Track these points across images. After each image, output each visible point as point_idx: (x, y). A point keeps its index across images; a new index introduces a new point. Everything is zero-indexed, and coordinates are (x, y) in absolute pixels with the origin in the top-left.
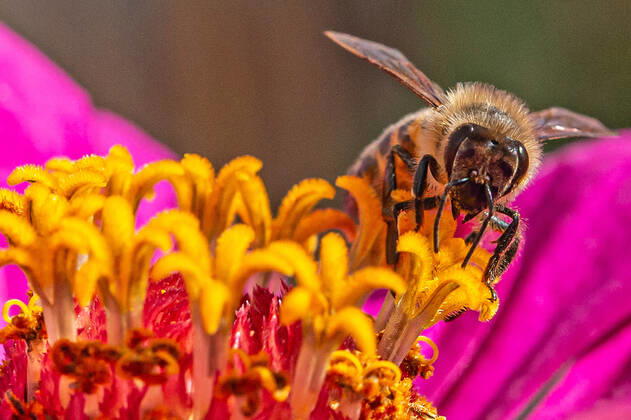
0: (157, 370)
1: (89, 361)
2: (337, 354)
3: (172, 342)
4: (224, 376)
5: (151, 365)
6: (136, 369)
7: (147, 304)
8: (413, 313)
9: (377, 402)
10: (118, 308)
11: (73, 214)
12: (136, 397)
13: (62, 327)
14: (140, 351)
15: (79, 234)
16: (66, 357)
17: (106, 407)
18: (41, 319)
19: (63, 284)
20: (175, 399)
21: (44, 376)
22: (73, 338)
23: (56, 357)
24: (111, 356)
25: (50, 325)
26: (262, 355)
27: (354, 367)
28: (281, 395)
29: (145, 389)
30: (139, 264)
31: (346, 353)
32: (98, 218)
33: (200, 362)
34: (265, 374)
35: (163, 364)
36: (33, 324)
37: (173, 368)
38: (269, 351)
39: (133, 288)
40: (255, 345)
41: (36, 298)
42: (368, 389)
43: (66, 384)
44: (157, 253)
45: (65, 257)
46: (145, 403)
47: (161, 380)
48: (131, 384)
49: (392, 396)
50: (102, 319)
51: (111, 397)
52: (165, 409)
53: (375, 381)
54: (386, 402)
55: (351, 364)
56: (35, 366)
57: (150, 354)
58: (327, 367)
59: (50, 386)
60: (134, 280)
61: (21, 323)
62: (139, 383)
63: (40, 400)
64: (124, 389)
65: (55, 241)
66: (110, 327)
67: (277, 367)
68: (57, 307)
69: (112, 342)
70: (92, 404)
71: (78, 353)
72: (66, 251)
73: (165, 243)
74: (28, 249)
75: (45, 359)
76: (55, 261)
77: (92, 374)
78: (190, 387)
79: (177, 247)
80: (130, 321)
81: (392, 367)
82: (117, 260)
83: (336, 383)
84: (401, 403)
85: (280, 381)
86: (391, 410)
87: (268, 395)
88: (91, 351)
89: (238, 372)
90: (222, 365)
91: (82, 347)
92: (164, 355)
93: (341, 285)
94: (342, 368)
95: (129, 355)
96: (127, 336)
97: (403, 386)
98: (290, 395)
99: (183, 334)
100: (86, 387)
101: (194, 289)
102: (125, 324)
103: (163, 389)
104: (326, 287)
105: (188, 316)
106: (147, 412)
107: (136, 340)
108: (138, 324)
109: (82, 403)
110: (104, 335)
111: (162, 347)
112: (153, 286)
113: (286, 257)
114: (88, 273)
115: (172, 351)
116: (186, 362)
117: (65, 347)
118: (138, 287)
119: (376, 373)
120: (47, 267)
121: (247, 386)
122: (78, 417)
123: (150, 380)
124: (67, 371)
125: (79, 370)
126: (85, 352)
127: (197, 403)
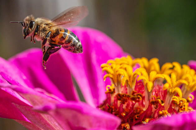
0: (137, 99)
1: (124, 98)
2: (174, 97)
3: (141, 94)
4: (151, 101)
5: (136, 98)
6: (133, 99)
7: (136, 87)
8: (189, 89)
9: (182, 107)
10: (130, 87)
11: (121, 68)
12: (133, 105)
13: (118, 91)
14: (134, 96)
15: (122, 72)
16: (119, 97)
17: (127, 107)
18: (114, 89)
19: (119, 82)
20: (141, 106)
21: (115, 101)
22: (121, 93)
23: (117, 97)
24: (128, 97)
25: (116, 90)
26: (159, 97)
27: (177, 99)
28: (163, 105)
29: (135, 103)
30: (134, 78)
31: (176, 97)
32: (126, 69)
33: (146, 98)
34: (160, 100)
35: (139, 98)
36: (112, 90)
37: (141, 99)
38: (160, 96)
39: (133, 83)
40: (157, 95)
41: (113, 85)
42: (180, 104)
43: (119, 102)
44: (138, 76)
45: (119, 77)
46: (135, 106)
47: (138, 101)
48: (132, 102)
49: (184, 106)
50: (126, 89)
51: (128, 105)
52: (139, 107)
53: (181, 102)
54: (183, 107)
55: (176, 99)
56: (113, 99)
57: (136, 96)
58: (172, 100)
59: (116, 103)
60: (133, 81)
61: (110, 90)
62: (134, 102)
63: (113, 106)
64: (131, 103)
65: (118, 73)
66: (128, 91)
67: (162, 99)
68: (117, 87)
69: (128, 94)
70: (124, 106)
71: (122, 96)
72: (120, 75)
73: (140, 74)
74: (112, 74)
75: (115, 97)
76: (117, 77)
77: (124, 100)
78: (144, 103)
79: (142, 74)
80: (132, 90)
81: (185, 100)
82: (130, 77)
83: (174, 103)
84: (186, 107)
85: (163, 102)
86: (184, 109)
87: (160, 104)
88: (124, 95)
89: (154, 100)
90: (151, 98)
91: (122, 95)
92: (139, 96)
93: (175, 83)
94: (175, 100)
95: (132, 96)
96: (131, 93)
97: (186, 104)
98: (164, 105)
99: (143, 93)
100: (123, 103)
101: (145, 82)
102: (131, 90)
103: (139, 103)
104: (172, 84)
105: (143, 89)
106: (135, 108)
107: (133, 93)
108: (134, 90)
109: (122, 106)
110: (127, 93)
111: (139, 95)
112: (137, 83)
114: (123, 81)
115: (141, 96)
116: (143, 98)
117: (119, 95)
118: (134, 83)
119: (182, 101)
120: (116, 78)
121: (156, 103)
122: (121, 108)
123: (136, 101)
124: (119, 99)
125: (122, 99)
126: (123, 96)
127: (146, 106)
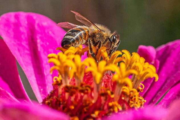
0: (86, 91)
1: (72, 90)
2: (124, 87)
3: (89, 85)
4: (100, 92)
6: (82, 91)
7: (84, 77)
8: (139, 78)
9: (132, 98)
10: (78, 78)
11: (68, 59)
12: (82, 97)
13: (66, 82)
14: (83, 87)
15: (70, 63)
16: (67, 89)
17: (75, 99)
18: (61, 81)
19: (66, 73)
20: (90, 97)
21: (62, 93)
22: (68, 85)
23: (65, 89)
24: (76, 89)
25: (63, 82)
26: (108, 88)
28: (112, 96)
29: (84, 95)
30: (82, 69)
32: (73, 60)
33: (95, 90)
34: (109, 92)
36: (60, 82)
37: (89, 91)
39: (81, 74)
40: (106, 86)
41: (60, 76)
42: (130, 95)
44: (86, 67)
46: (84, 98)
47: (87, 93)
48: (81, 94)
49: (135, 96)
50: (74, 80)
51: (76, 97)
52: (88, 99)
53: (132, 93)
54: (134, 97)
55: (126, 89)
56: (60, 91)
57: (85, 88)
58: (122, 90)
59: (64, 95)
60: (81, 72)
61: (57, 82)
62: (82, 94)
63: (61, 98)
64: (79, 95)
65: (65, 64)
66: (76, 82)
67: (111, 90)
68: (65, 79)
69: (76, 85)
70: (73, 99)
72: (67, 67)
73: (87, 64)
74: (59, 66)
75: (62, 89)
77: (72, 92)
78: (93, 95)
79: (90, 65)
80: (80, 81)
81: (135, 90)
82: (77, 68)
83: (124, 94)
84: (137, 98)
85: (112, 93)
86: (135, 99)
87: (109, 96)
88: (72, 87)
89: (103, 92)
90: (100, 90)
91: (70, 87)
92: (88, 88)
93: (125, 73)
95: (80, 88)
96: (80, 84)
97: (137, 94)
98: (114, 96)
99: (91, 84)
100: (71, 95)
101: (94, 74)
103: (88, 95)
104: (121, 74)
105: (92, 80)
106: (84, 100)
107: (82, 85)
108: (82, 82)
109: (71, 98)
110: (75, 84)
111: (87, 86)
112: (85, 74)
113: (113, 67)
114: (72, 71)
115: (89, 87)
116: (92, 90)
117: (67, 87)
119: (132, 91)
120: (63, 70)
121: (105, 94)
122: (69, 101)
123: (85, 93)
124: (67, 92)
125: (70, 91)
127: (94, 98)
